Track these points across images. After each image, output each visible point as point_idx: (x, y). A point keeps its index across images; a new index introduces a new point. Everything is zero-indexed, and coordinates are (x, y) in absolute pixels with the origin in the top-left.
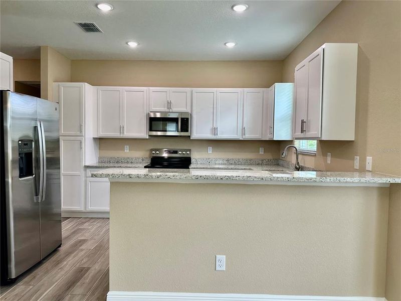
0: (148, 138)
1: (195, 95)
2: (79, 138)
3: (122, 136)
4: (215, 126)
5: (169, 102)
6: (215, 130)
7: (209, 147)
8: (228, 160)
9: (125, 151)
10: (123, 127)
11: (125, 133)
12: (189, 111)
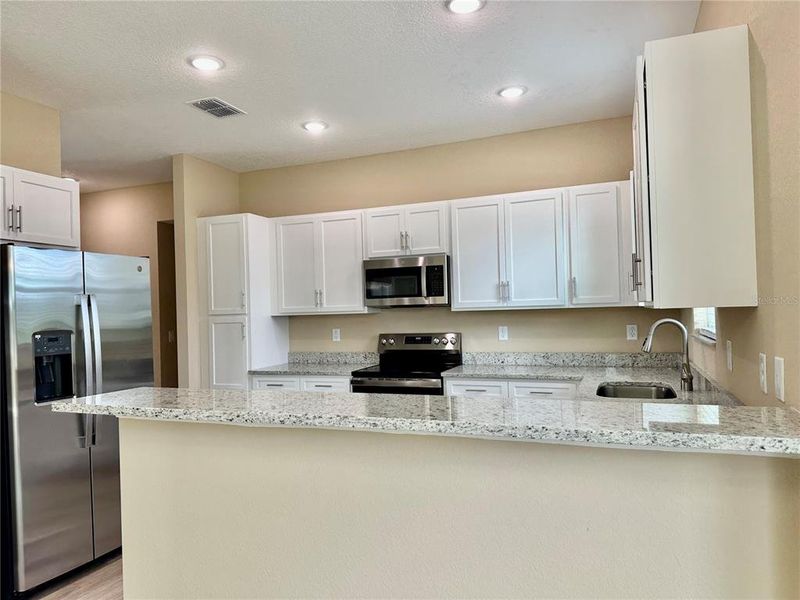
0: (366, 312)
1: (456, 214)
2: (239, 319)
3: (320, 311)
4: (503, 279)
5: (404, 234)
6: (502, 289)
7: (500, 328)
8: (546, 357)
9: (334, 340)
10: (321, 294)
11: (325, 305)
12: (446, 251)
